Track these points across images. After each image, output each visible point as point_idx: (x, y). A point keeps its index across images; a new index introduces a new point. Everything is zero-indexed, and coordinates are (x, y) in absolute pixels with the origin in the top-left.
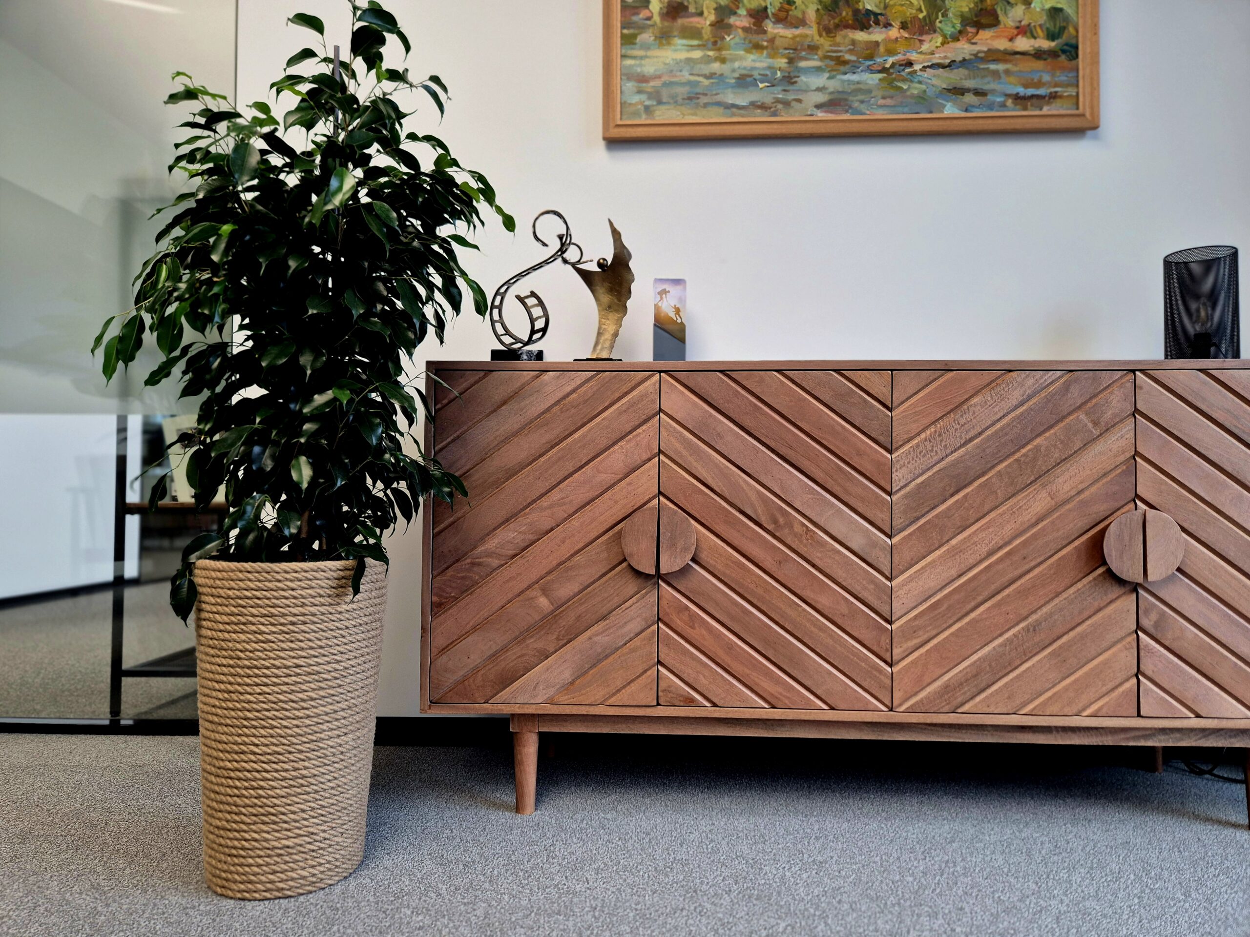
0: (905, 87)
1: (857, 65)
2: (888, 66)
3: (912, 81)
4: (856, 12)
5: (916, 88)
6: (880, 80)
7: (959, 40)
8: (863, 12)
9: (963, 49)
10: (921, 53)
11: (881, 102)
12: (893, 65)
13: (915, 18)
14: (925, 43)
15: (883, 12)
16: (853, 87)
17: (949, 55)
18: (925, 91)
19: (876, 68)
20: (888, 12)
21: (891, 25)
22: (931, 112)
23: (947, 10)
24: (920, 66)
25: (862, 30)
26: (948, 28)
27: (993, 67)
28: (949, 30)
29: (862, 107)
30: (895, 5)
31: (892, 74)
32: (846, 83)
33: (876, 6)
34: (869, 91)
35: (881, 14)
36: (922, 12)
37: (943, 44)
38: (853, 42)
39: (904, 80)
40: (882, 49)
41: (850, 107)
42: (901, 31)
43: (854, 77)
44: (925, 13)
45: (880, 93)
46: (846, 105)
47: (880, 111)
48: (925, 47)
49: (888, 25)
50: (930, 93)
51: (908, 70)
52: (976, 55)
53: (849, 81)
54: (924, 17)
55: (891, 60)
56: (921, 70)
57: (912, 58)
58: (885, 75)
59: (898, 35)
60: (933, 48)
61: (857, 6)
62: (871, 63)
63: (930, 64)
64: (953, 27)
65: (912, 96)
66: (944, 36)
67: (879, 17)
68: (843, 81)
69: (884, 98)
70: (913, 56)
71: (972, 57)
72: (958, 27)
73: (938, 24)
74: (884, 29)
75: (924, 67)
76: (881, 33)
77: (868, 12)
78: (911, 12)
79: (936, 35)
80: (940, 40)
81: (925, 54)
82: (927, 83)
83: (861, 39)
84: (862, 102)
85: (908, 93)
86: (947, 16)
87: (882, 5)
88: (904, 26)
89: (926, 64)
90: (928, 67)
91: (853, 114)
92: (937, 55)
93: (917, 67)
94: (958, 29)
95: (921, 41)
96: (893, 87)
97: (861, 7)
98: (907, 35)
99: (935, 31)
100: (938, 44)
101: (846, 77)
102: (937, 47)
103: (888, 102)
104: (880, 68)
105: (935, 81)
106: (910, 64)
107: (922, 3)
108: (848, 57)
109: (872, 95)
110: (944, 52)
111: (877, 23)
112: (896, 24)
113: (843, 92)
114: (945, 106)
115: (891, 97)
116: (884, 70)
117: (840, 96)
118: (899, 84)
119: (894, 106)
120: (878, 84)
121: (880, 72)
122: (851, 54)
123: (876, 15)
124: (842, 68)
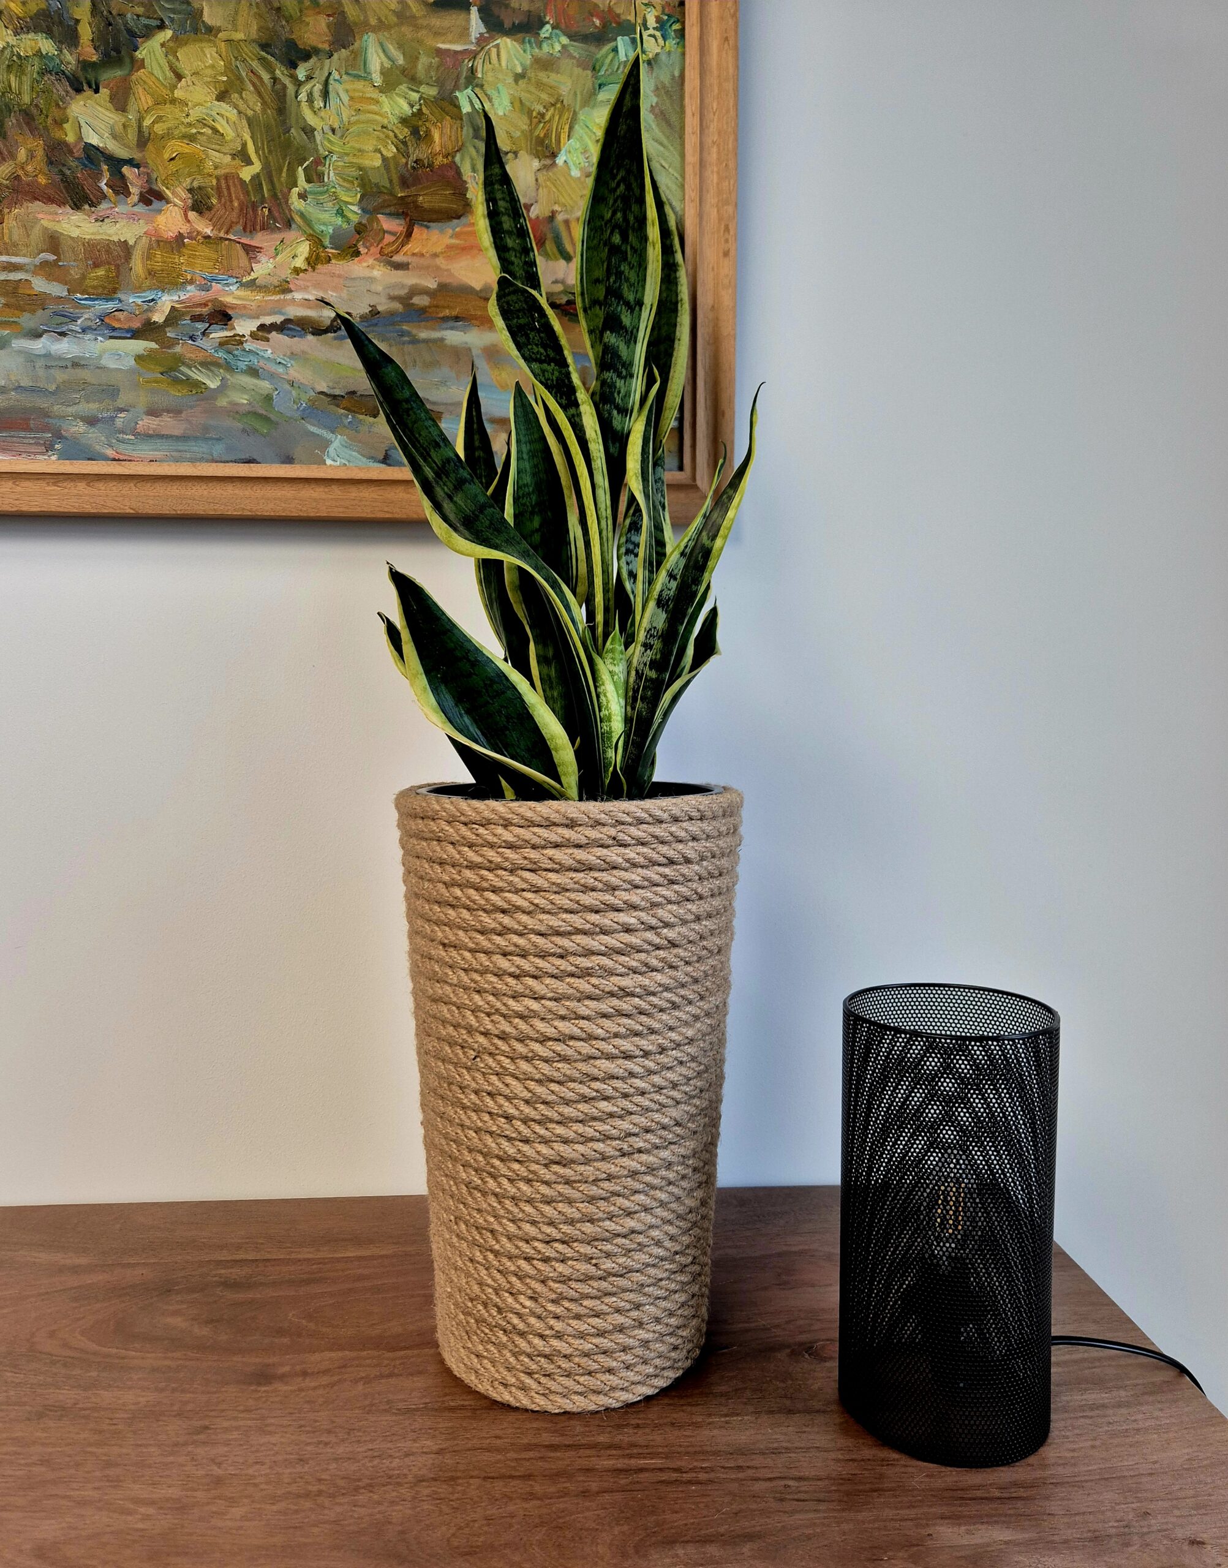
0: (213, 384)
1: (69, 308)
2: (158, 318)
3: (229, 368)
4: (56, 152)
5: (243, 389)
6: (139, 358)
7: (357, 253)
8: (78, 152)
9: (372, 280)
10: (252, 285)
11: (146, 423)
12: (174, 317)
13: (230, 178)
14: (262, 258)
15: (137, 156)
16: (60, 376)
17: (331, 296)
18: (268, 398)
19: (122, 321)
20: (150, 154)
21: (160, 197)
22: (289, 460)
23: (319, 161)
24: (252, 326)
25: (77, 207)
26: (324, 216)
27: (454, 337)
28: (327, 221)
29: (94, 437)
30: (168, 135)
31: (174, 342)
32: (40, 363)
33: (114, 136)
34: (112, 392)
35: (130, 162)
36: (249, 162)
37: (313, 261)
38: (54, 242)
39: (208, 365)
40: (138, 265)
41: (58, 436)
42: (192, 215)
43: (64, 347)
44: (257, 167)
45: (142, 400)
46: (46, 428)
47: (146, 450)
48: (263, 269)
49: (152, 196)
50: (285, 405)
51: (219, 334)
52: (405, 300)
53: (48, 356)
54: (256, 178)
55: (167, 302)
56: (253, 335)
57: (228, 300)
58: (153, 345)
59: (185, 229)
60: (286, 274)
61: (57, 134)
62: (110, 306)
63: (278, 319)
64: (340, 213)
65: (234, 411)
66: (316, 240)
67: (125, 170)
68: (31, 358)
69: (152, 412)
70: (231, 295)
71: (397, 306)
72: (354, 212)
73: (296, 203)
74: (141, 208)
75: (262, 327)
76: (132, 217)
77: (92, 155)
78: (218, 160)
79: (291, 235)
80: (304, 249)
81: (263, 289)
82: (272, 377)
83: (75, 233)
84: (91, 421)
85: (222, 402)
86: (320, 177)
87: (132, 136)
88: (199, 205)
89: (268, 320)
90: (273, 327)
91: (65, 456)
92: (298, 296)
93: (244, 327)
94: (355, 219)
95: (251, 251)
96: (176, 381)
97: (71, 138)
98: (208, 231)
99: (288, 224)
100: (300, 263)
101: (38, 346)
102: (297, 271)
103: (168, 424)
104: (136, 324)
105: (295, 372)
106: (222, 316)
107: (247, 137)
108: (40, 285)
109: (121, 402)
110: (318, 285)
111: (121, 187)
112: (178, 195)
113: (32, 390)
114: (327, 443)
115: (176, 412)
116: (147, 330)
117: (29, 401)
118: (196, 375)
119: (184, 438)
120: (131, 371)
121: (135, 334)
122: (50, 278)
123: (116, 164)
124: (27, 320)
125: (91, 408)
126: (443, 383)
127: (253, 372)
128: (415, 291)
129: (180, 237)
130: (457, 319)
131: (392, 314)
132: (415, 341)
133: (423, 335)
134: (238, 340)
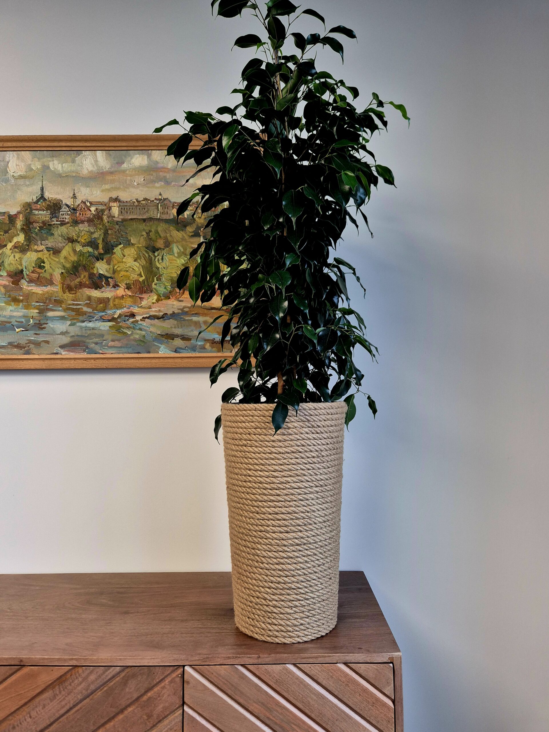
0: (129, 333)
1: (92, 315)
2: (116, 316)
3: (134, 328)
4: (91, 276)
5: (137, 334)
6: (110, 327)
7: (170, 298)
8: (97, 275)
9: (173, 305)
10: (141, 307)
11: (111, 344)
12: (120, 316)
13: (137, 281)
14: (144, 300)
15: (112, 276)
16: (89, 332)
17: (162, 309)
18: (144, 336)
19: (106, 317)
20: (116, 276)
21: (118, 286)
22: (149, 352)
23: (161, 275)
24: (141, 317)
25: (96, 289)
26: (161, 289)
27: (195, 319)
28: (162, 290)
29: (97, 348)
30: (121, 270)
31: (120, 322)
32: (84, 329)
33: (107, 271)
34: (102, 336)
35: (111, 278)
36: (142, 276)
37: (158, 300)
38: (89, 298)
39: (128, 328)
40: (111, 303)
41: (87, 348)
42: (126, 290)
43: (91, 325)
44: (144, 278)
45: (110, 337)
46: (84, 346)
47: (110, 351)
48: (144, 303)
49: (116, 286)
50: (149, 338)
51: (132, 320)
52: (182, 310)
53: (86, 327)
54: (143, 280)
55: (118, 312)
56: (141, 320)
57: (135, 311)
58: (114, 323)
59: (124, 294)
60: (151, 304)
61: (92, 271)
62: (103, 314)
63: (148, 315)
64: (165, 288)
65: (135, 340)
66: (159, 295)
67: (109, 279)
68: (81, 328)
69: (113, 341)
70: (135, 310)
71: (180, 311)
72: (169, 288)
73: (154, 286)
74: (113, 289)
75: (143, 318)
76: (110, 291)
77: (101, 276)
78: (134, 276)
79: (152, 294)
80: (155, 297)
81: (144, 308)
82: (145, 330)
83: (95, 295)
84: (96, 344)
85: (132, 337)
86: (160, 280)
87: (111, 272)
88: (128, 287)
89: (145, 316)
90: (146, 318)
91: (88, 353)
92: (153, 309)
93: (138, 318)
94: (169, 289)
95: (141, 299)
96: (120, 332)
97: (95, 272)
98: (130, 294)
99: (151, 291)
100: (154, 301)
101: (83, 324)
102: (153, 303)
103: (116, 344)
104: (110, 318)
105: (152, 329)
106: (133, 315)
107: (141, 270)
108: (85, 309)
109: (104, 339)
110: (159, 307)
111: (108, 284)
112: (123, 286)
113: (82, 336)
114: (160, 347)
115: (119, 340)
116: (113, 319)
117: (80, 339)
118: (125, 331)
119: (121, 347)
120: (108, 330)
121: (109, 321)
122: (88, 307)
123: (107, 278)
124: (81, 318)
125: (96, 340)
126: (192, 331)
127: (140, 329)
128: (185, 307)
129: (123, 296)
130: (196, 314)
131: (179, 313)
132: (185, 320)
133: (187, 318)
134: (137, 321)
